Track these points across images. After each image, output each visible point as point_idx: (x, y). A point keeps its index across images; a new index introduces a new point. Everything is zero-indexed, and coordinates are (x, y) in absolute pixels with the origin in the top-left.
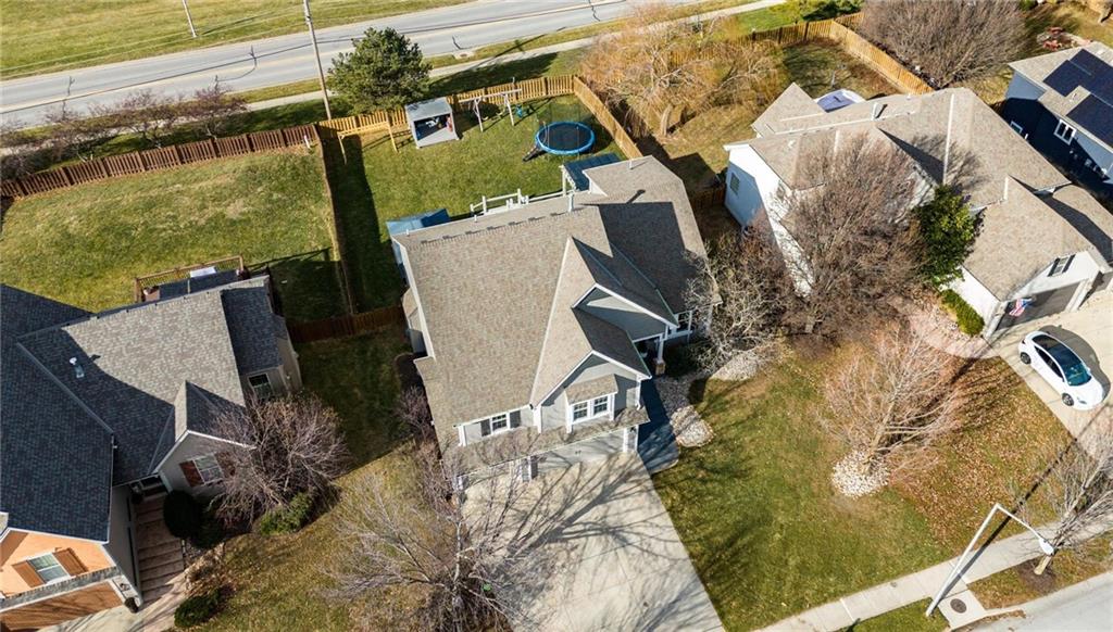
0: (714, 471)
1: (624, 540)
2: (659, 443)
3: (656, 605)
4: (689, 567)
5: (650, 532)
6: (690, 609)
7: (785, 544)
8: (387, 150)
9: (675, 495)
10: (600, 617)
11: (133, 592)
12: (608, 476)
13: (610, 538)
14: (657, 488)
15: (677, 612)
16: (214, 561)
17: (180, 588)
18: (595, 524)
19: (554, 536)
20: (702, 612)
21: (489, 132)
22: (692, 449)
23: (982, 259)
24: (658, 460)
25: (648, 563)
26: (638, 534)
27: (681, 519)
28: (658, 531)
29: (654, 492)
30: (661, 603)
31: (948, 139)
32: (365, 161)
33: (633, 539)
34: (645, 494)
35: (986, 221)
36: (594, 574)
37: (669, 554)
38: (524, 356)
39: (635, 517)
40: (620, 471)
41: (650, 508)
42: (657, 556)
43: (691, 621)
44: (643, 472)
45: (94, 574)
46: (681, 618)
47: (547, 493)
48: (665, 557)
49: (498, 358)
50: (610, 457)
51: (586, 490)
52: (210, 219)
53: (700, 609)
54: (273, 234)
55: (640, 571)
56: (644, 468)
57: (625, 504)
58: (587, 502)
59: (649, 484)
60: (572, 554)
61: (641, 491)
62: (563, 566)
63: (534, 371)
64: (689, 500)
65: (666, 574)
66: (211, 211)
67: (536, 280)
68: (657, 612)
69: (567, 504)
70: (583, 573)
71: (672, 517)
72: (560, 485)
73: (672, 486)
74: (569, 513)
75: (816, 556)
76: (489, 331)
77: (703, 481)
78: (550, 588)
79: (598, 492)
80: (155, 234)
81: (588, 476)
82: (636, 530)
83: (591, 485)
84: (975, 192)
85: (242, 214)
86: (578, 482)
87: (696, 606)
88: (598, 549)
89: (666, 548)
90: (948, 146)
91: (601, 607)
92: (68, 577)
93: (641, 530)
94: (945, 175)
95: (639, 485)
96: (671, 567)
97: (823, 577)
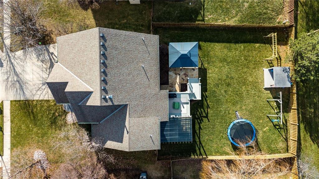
5: (44, 92)
21: (266, 103)
22: (66, 115)
26: (45, 89)
27: (45, 102)
28: (44, 95)
36: (37, 73)
37: (36, 95)
46: (19, 90)
53: (19, 96)
55: (34, 85)
60: (45, 69)
62: (42, 66)
64: (49, 107)
65: (31, 92)
67: (84, 74)
68: (22, 85)
70: (39, 70)
75: (22, 133)
77: (54, 114)
96: (33, 94)
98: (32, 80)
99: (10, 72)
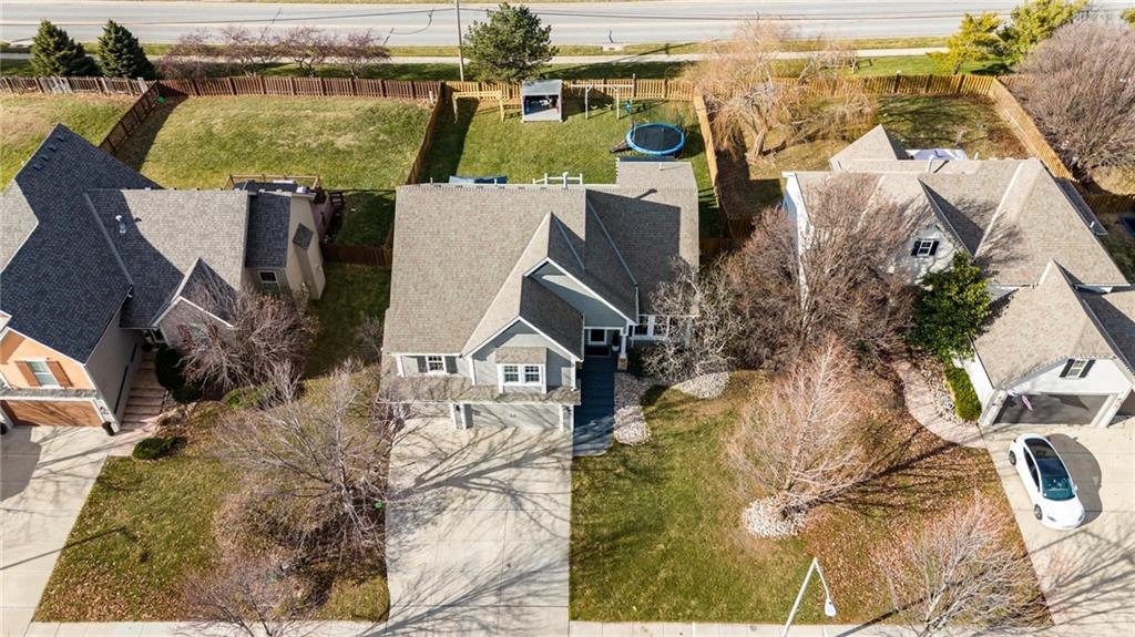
0: (632, 470)
1: (520, 504)
2: (595, 431)
3: (519, 568)
4: (565, 546)
5: (546, 505)
6: (547, 583)
7: (665, 556)
8: (496, 118)
9: (586, 481)
10: (464, 562)
11: (110, 417)
12: (535, 446)
13: (509, 499)
14: (573, 469)
15: (534, 581)
16: (184, 414)
17: (150, 427)
18: (501, 482)
19: (460, 481)
20: (556, 589)
21: (593, 120)
22: (623, 445)
23: (993, 342)
24: (588, 446)
25: (530, 531)
26: (535, 503)
27: (579, 502)
28: (554, 506)
29: (568, 472)
30: (524, 568)
31: (999, 209)
32: (472, 124)
33: (529, 506)
34: (559, 471)
35: (1013, 303)
36: (478, 525)
37: (553, 529)
38: (470, 308)
39: (540, 488)
40: (547, 446)
41: (558, 484)
42: (542, 527)
43: (545, 593)
44: (569, 452)
45: (77, 391)
46: (533, 588)
47: (473, 444)
48: (548, 531)
49: (447, 304)
50: (546, 430)
51: (509, 452)
52: (321, 145)
53: (556, 585)
54: (365, 168)
55: (520, 535)
56: (571, 449)
57: (537, 474)
58: (504, 462)
59: (568, 464)
60: (469, 502)
61: (558, 468)
62: (455, 510)
63: (475, 326)
64: (596, 488)
65: (542, 545)
66: (323, 139)
67: (504, 244)
68: (514, 575)
69: (485, 459)
70: (469, 521)
71: (573, 498)
72: (488, 440)
73: (587, 471)
74: (484, 466)
75: (689, 577)
76: (446, 279)
77: (619, 476)
78: (435, 524)
79: (518, 456)
80: (274, 147)
81: (517, 440)
82: (534, 499)
83: (515, 449)
84: (1006, 269)
85: (348, 146)
86: (505, 443)
88: (492, 505)
89: (553, 524)
90: (996, 215)
91: (469, 554)
92: (57, 387)
93: (540, 500)
94: (981, 244)
95: (559, 462)
96: (549, 541)
97: (686, 597)
98: (501, 544)
99: (463, 619)
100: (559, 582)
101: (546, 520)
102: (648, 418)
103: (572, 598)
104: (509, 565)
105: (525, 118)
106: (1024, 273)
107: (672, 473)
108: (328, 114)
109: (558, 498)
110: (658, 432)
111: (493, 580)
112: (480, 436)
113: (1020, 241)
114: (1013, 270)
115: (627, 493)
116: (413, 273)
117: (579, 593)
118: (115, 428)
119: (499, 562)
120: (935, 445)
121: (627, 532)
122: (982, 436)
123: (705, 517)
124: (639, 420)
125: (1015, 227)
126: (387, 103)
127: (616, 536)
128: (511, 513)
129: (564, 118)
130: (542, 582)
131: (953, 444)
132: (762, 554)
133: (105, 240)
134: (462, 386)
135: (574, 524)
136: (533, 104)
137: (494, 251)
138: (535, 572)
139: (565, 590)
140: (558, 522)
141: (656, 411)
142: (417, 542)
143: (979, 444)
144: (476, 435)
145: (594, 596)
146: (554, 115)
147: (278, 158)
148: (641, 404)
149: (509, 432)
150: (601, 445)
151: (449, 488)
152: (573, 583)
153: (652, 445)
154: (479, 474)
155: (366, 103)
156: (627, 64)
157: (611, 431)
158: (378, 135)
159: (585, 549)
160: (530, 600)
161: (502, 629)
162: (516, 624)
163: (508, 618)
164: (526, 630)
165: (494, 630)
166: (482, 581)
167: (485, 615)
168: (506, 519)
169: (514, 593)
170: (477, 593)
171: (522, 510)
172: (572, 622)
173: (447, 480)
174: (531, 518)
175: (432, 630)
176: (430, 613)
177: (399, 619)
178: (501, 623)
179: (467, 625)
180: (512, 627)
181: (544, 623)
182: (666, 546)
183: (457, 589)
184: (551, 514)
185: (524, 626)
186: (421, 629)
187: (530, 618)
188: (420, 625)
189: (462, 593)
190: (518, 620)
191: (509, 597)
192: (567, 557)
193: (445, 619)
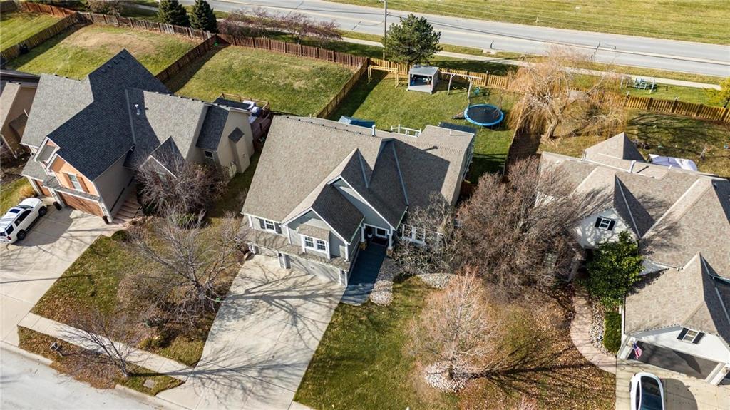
0: (371, 321)
1: (296, 322)
2: (360, 290)
3: (277, 361)
4: (310, 356)
5: (311, 327)
6: (290, 374)
7: (366, 379)
9: (340, 319)
10: (250, 347)
11: (107, 214)
12: (321, 289)
13: (291, 317)
14: (337, 310)
15: (283, 371)
18: (291, 306)
19: (269, 299)
20: (293, 379)
21: (451, 96)
22: (373, 304)
24: (352, 298)
25: (294, 340)
26: (305, 324)
27: (330, 331)
28: (315, 329)
29: (333, 311)
30: (280, 361)
31: (672, 208)
32: (377, 86)
33: (300, 325)
34: (328, 309)
35: (662, 278)
36: (267, 327)
37: (308, 343)
39: (312, 316)
40: (327, 291)
41: (323, 317)
42: (302, 339)
43: (284, 379)
44: (338, 299)
45: (91, 195)
46: (281, 374)
47: (286, 279)
48: (304, 342)
49: (282, 191)
50: (332, 281)
51: (304, 289)
52: (285, 84)
53: (294, 377)
55: (287, 341)
56: (341, 297)
57: (314, 307)
58: (298, 294)
59: (335, 306)
60: (268, 312)
61: (327, 307)
62: (259, 315)
63: (294, 208)
64: (344, 325)
65: (297, 351)
66: (288, 81)
67: (325, 162)
68: (274, 364)
69: (289, 289)
70: (263, 324)
71: (328, 328)
72: (295, 279)
73: (344, 313)
74: (286, 294)
75: (375, 397)
77: (361, 322)
78: (244, 320)
79: (308, 293)
80: (260, 81)
81: (312, 283)
82: (305, 322)
83: (308, 288)
84: (660, 252)
85: (300, 88)
86: (304, 283)
87: (293, 374)
88: (280, 318)
89: (310, 339)
90: (668, 211)
91: (255, 343)
92: (82, 191)
93: (308, 323)
94: (650, 231)
95: (330, 303)
96: (303, 349)
98: (275, 343)
99: (234, 380)
100: (297, 376)
101: (306, 336)
102: (394, 291)
103: (300, 388)
104: (273, 357)
105: (409, 88)
106: (673, 258)
107: (394, 330)
108: (296, 67)
109: (319, 325)
110: (397, 302)
111: (260, 363)
112: (292, 275)
113: (677, 235)
114: (665, 254)
115: (360, 334)
116: (269, 168)
117: (305, 386)
118: (110, 220)
119: (269, 353)
120: (578, 361)
121: (349, 358)
122: (616, 365)
123: (401, 364)
124: (388, 290)
125: (676, 223)
126: (333, 66)
127: (342, 358)
128: (289, 326)
129: (434, 92)
130: (287, 373)
131: (592, 365)
132: (427, 397)
133: (128, 117)
134: (284, 242)
135: (321, 344)
136: (417, 80)
137: (318, 165)
138: (286, 365)
139: (298, 381)
140: (313, 338)
141: (400, 288)
142: (230, 327)
143: (611, 370)
144: (290, 273)
145: (313, 391)
146: (428, 89)
147: (260, 88)
148: (394, 281)
149: (310, 277)
150: (360, 300)
151: (261, 301)
152: (304, 379)
153: (390, 308)
154: (281, 298)
155: (320, 63)
156: (494, 63)
157: (369, 293)
158: (319, 84)
159: (321, 361)
160: (276, 381)
161: (253, 393)
162: (262, 393)
163: (259, 387)
164: (266, 398)
165: (248, 392)
166: (254, 361)
167: (247, 381)
168: (284, 328)
169: (269, 374)
170: (249, 367)
171: (296, 326)
172: (294, 402)
173: (262, 296)
174: (299, 332)
175: (215, 381)
176: (219, 371)
177: (201, 369)
178: (254, 390)
179: (235, 384)
180: (258, 394)
181: (277, 398)
182: (369, 373)
183: (239, 361)
184: (311, 333)
185: (265, 395)
186: (210, 378)
187: (271, 392)
188: (210, 375)
189: (241, 364)
190: (264, 391)
191: (265, 375)
192: (309, 362)
193: (225, 377)
